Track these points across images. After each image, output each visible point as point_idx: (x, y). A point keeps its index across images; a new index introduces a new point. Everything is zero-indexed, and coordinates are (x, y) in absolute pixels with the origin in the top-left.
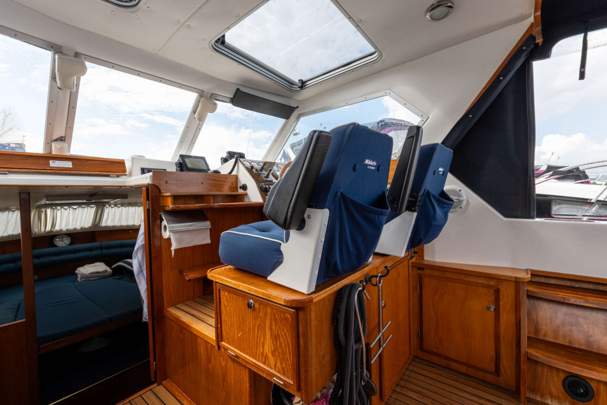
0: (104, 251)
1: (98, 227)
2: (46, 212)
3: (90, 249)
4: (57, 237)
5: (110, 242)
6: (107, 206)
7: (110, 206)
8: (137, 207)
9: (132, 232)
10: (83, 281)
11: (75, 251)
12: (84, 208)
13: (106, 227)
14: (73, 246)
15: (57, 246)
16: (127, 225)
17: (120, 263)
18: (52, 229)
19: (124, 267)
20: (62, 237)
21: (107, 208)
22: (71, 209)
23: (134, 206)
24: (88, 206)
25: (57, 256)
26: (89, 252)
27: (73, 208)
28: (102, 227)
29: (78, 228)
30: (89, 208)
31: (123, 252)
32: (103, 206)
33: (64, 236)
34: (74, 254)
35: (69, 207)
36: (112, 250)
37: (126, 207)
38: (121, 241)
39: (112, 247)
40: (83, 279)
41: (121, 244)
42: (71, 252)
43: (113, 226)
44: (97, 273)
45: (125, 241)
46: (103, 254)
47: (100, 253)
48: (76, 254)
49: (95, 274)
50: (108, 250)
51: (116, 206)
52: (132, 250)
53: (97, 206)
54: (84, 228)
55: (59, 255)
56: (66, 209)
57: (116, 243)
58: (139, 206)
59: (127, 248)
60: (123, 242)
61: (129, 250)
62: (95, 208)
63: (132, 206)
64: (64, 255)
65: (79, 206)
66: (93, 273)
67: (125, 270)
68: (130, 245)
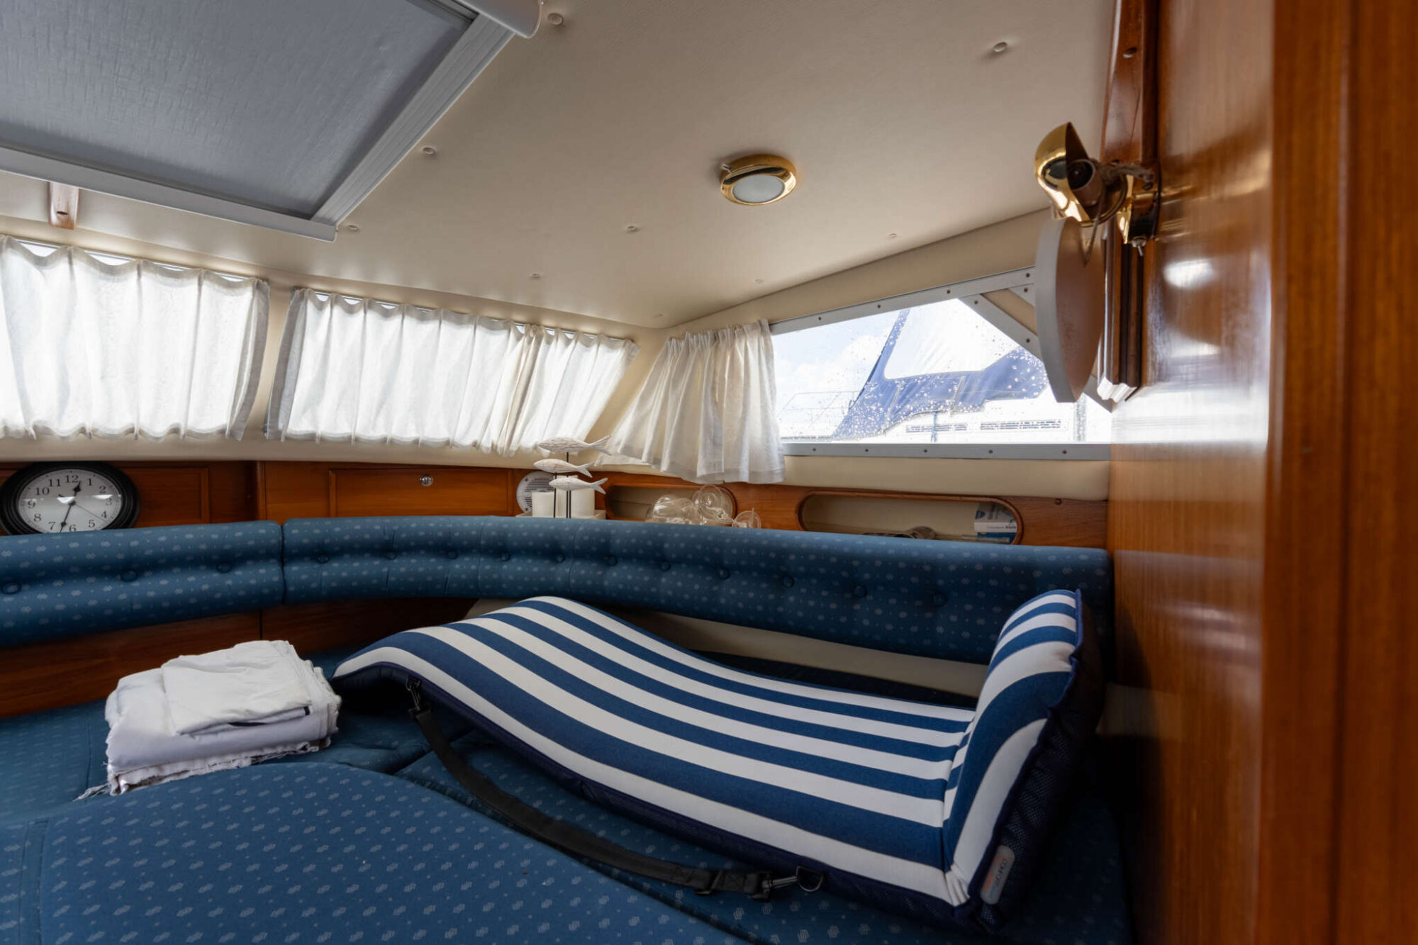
0: (295, 570)
1: (267, 435)
3: (225, 560)
4: (42, 482)
5: (328, 522)
6: (323, 299)
7: (336, 299)
8: (480, 331)
9: (430, 483)
10: (129, 787)
11: (127, 570)
12: (171, 280)
13: (311, 438)
14: (130, 532)
15: (29, 530)
16: (416, 442)
17: (388, 654)
19: (415, 678)
20: (75, 485)
21: (320, 306)
22: (77, 264)
23: (466, 318)
24: (203, 273)
25: (12, 588)
26: (216, 575)
27: (94, 263)
28: (288, 438)
29: (159, 428)
30: (207, 286)
31: (392, 579)
32: (297, 292)
33: (84, 476)
34: (123, 580)
35: (68, 251)
36: (336, 565)
37: (422, 318)
38: (387, 520)
39: (337, 549)
40: (137, 777)
41: (387, 538)
42: (107, 568)
43: (348, 442)
44: (238, 724)
45: (406, 519)
46: (291, 589)
47: (276, 579)
48: (136, 584)
49: (223, 731)
50: (316, 566)
51: (370, 303)
52: (440, 568)
53: (258, 287)
54: (189, 433)
55: (26, 587)
56: (39, 262)
57: (358, 527)
58: (491, 325)
59: (413, 561)
60: (396, 528)
61: (421, 569)
62: (244, 300)
63: (459, 318)
64: (58, 584)
65: (144, 263)
66: (210, 726)
67: (421, 704)
68: (431, 543)
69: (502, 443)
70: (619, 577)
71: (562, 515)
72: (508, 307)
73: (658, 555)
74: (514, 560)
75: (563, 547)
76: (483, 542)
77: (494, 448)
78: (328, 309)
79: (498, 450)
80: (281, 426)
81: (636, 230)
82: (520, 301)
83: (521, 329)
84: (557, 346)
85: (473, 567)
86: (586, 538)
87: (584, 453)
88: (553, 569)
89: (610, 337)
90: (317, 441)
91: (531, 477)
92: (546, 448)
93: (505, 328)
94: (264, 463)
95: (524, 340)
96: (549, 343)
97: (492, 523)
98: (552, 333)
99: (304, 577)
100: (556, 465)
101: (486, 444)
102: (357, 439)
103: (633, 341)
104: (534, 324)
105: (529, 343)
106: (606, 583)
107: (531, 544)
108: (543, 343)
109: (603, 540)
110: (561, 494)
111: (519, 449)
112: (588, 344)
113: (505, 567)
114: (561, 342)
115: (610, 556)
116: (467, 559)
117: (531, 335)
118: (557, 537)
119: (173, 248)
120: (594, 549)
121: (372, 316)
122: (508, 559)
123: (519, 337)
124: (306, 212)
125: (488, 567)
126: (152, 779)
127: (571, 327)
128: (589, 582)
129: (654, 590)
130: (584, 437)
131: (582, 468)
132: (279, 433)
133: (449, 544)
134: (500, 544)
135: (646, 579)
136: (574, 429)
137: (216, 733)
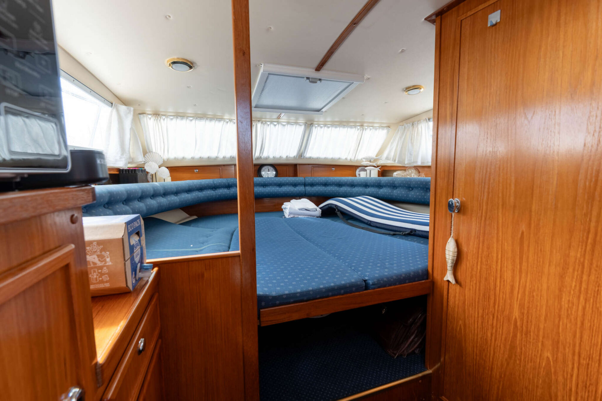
0: (307, 188)
1: (302, 157)
2: (256, 125)
3: (295, 185)
4: (264, 168)
5: (314, 178)
6: (316, 125)
7: (319, 125)
8: (349, 129)
9: (334, 170)
10: (291, 217)
11: (280, 185)
12: (292, 126)
13: (310, 158)
14: (279, 178)
15: (263, 177)
16: (332, 159)
17: (331, 202)
18: (261, 155)
19: (336, 206)
20: (268, 169)
21: (316, 127)
22: (280, 125)
23: (346, 126)
24: (296, 123)
25: (265, 187)
26: (293, 188)
27: (282, 125)
28: (306, 158)
29: (284, 156)
30: (297, 126)
31: (327, 191)
32: (312, 125)
33: (270, 167)
34: (279, 187)
35: (278, 123)
36: (315, 187)
37: (336, 127)
38: (326, 178)
39: (315, 184)
40: (292, 216)
41: (326, 182)
42: (277, 184)
43: (318, 158)
44: (306, 210)
45: (330, 177)
46: (307, 192)
47: (304, 190)
48: (281, 188)
49: (304, 210)
50: (311, 188)
51: (325, 125)
52: (338, 189)
53: (305, 125)
54: (289, 157)
55: (266, 187)
56: (275, 125)
57: (320, 179)
58: (351, 127)
59: (332, 187)
60: (328, 179)
61: (333, 189)
62: (303, 127)
63: (344, 126)
64: (271, 187)
65: (288, 123)
66: (302, 209)
67: (338, 210)
68: (336, 183)
69: (353, 158)
70: (383, 191)
71: (368, 176)
72: (356, 122)
73: (394, 185)
74: (356, 188)
75: (368, 184)
76: (348, 183)
77: (351, 159)
78: (317, 128)
79: (352, 160)
80: (305, 155)
81: (386, 103)
82: (358, 120)
83: (359, 127)
84: (368, 130)
85: (346, 189)
86: (374, 181)
87: (375, 160)
88: (365, 190)
89: (382, 127)
90: (311, 158)
91: (360, 168)
92: (364, 159)
93: (354, 128)
94: (300, 164)
95: (359, 130)
96: (366, 130)
97: (350, 178)
98: (366, 127)
99: (309, 190)
100: (367, 163)
101: (349, 158)
102: (319, 158)
103: (389, 127)
104: (362, 126)
105: (361, 130)
106: (379, 193)
107: (360, 183)
108: (364, 130)
109: (379, 182)
110: (368, 171)
111: (357, 160)
112: (376, 129)
113: (353, 189)
114: (369, 129)
115: (381, 186)
116: (344, 187)
117: (361, 128)
118: (367, 182)
119: (292, 119)
120: (376, 184)
121: (326, 128)
122: (354, 187)
123: (358, 129)
124: (319, 111)
125: (349, 189)
126: (294, 217)
127: (372, 125)
128: (375, 193)
129: (392, 194)
130: (375, 156)
131: (374, 164)
132: (304, 157)
133: (340, 184)
134: (352, 183)
135: (390, 191)
136: (372, 154)
137: (303, 210)
